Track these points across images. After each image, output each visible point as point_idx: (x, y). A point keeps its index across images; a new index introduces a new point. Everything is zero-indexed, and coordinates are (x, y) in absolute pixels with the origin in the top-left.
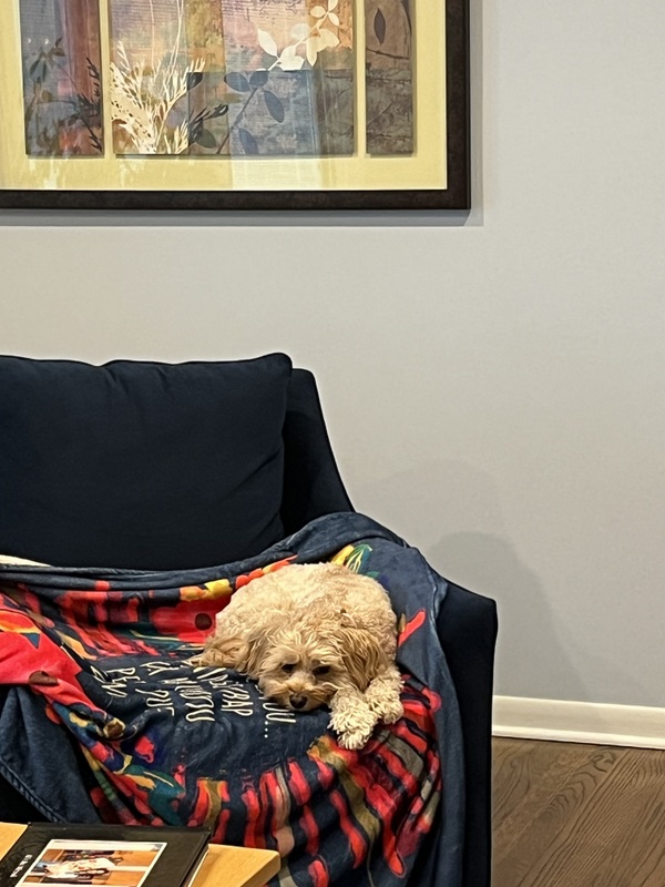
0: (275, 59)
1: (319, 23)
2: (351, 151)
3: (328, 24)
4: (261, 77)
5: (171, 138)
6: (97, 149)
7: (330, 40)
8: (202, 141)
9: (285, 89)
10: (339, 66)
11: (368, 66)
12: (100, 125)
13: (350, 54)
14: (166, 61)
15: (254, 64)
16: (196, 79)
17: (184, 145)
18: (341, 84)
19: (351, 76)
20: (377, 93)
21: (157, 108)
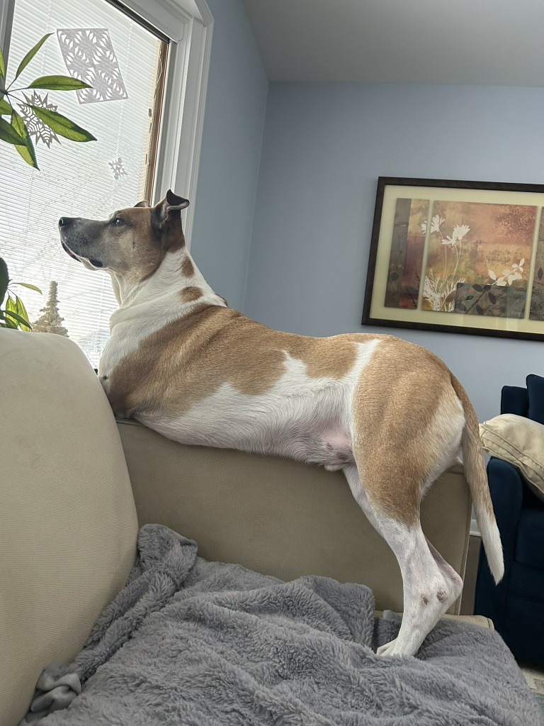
0: (494, 281)
1: (515, 270)
2: (522, 317)
3: (518, 271)
4: (487, 288)
5: (447, 306)
6: (415, 307)
7: (518, 277)
8: (460, 308)
9: (496, 293)
10: (521, 286)
11: (533, 288)
12: (417, 298)
13: (526, 283)
14: (449, 278)
15: (486, 282)
16: (459, 285)
17: (452, 309)
18: (521, 293)
19: (525, 291)
20: (536, 298)
21: (443, 294)
